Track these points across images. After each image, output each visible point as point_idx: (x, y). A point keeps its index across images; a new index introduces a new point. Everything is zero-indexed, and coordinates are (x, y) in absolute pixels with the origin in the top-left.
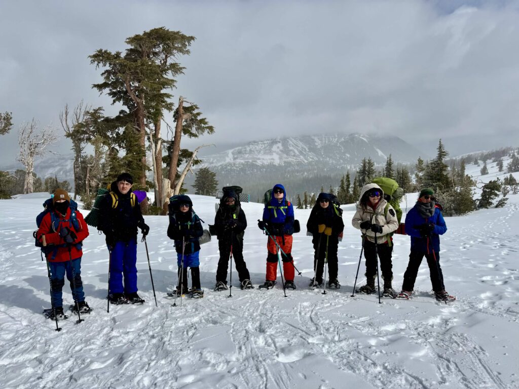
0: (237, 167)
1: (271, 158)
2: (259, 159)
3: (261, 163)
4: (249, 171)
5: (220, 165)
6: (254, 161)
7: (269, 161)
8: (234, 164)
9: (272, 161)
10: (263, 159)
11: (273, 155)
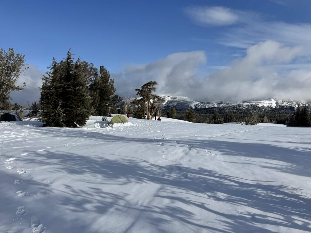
0: (244, 107)
1: (270, 102)
2: (261, 103)
3: (262, 106)
4: (252, 110)
5: (233, 106)
6: (257, 104)
7: (268, 105)
8: (243, 105)
9: (271, 104)
10: (264, 103)
11: (271, 100)
